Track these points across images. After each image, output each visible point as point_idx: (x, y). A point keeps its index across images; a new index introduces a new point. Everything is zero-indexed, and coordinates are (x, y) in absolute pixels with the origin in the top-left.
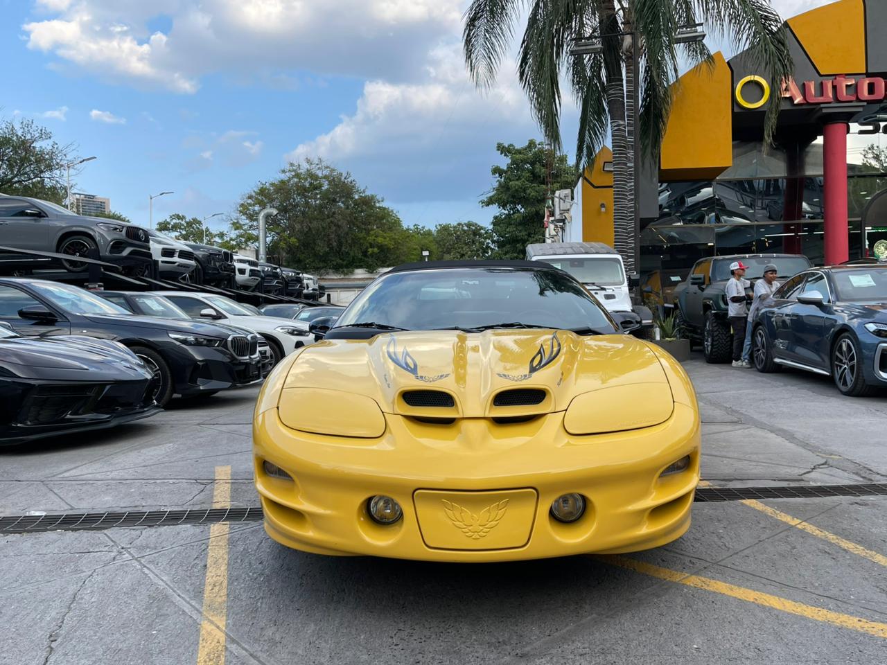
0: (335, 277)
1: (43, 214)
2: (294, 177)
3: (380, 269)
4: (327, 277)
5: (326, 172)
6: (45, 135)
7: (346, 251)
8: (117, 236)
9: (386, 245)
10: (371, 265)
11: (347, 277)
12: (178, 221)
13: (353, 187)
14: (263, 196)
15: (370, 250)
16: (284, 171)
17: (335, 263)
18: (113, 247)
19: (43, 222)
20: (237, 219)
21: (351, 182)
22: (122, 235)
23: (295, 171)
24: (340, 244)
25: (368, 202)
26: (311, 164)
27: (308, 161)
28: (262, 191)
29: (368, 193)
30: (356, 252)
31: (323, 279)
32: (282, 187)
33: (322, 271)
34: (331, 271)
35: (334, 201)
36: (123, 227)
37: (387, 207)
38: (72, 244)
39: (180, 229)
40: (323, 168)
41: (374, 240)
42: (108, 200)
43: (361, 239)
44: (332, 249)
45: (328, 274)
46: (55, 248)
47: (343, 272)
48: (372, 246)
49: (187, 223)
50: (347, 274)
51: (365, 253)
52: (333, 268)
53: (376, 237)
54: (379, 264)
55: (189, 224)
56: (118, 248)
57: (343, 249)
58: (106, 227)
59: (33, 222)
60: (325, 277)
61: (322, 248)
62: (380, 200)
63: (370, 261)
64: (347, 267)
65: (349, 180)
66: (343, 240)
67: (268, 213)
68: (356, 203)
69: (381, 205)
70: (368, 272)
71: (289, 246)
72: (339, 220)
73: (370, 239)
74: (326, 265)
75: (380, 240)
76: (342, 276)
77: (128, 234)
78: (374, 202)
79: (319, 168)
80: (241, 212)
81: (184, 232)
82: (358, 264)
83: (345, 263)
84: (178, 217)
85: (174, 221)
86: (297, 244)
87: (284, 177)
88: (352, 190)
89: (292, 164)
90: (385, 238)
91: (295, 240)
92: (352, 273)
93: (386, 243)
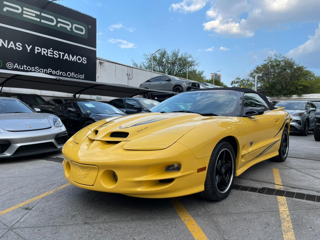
0: (284, 98)
1: (170, 80)
2: (269, 62)
3: (304, 95)
4: (281, 98)
5: (283, 59)
6: (190, 56)
7: (289, 88)
8: (189, 85)
9: (306, 85)
10: (299, 93)
11: (289, 98)
12: (238, 80)
13: (294, 63)
14: (258, 70)
15: (299, 87)
16: (265, 61)
17: (284, 93)
18: (187, 89)
19: (170, 82)
20: (248, 78)
21: (293, 62)
22: (190, 85)
23: (270, 60)
24: (287, 86)
25: (300, 69)
26: (277, 56)
27: (275, 55)
28: (258, 68)
29: (300, 65)
30: (293, 88)
31: (279, 99)
32: (265, 66)
33: (279, 96)
34: (282, 96)
35: (285, 70)
36: (191, 83)
37: (308, 70)
38: (176, 89)
39: (239, 83)
40: (282, 57)
41: (301, 83)
42: (221, 75)
43: (295, 83)
44: (283, 87)
45: (281, 97)
46: (172, 90)
47: (287, 96)
48: (300, 86)
49: (241, 81)
50: (289, 97)
51: (297, 89)
52: (283, 95)
53: (302, 82)
54: (303, 93)
55: (242, 81)
56: (189, 89)
57: (288, 88)
58: (186, 83)
59: (168, 82)
60: (280, 98)
61: (278, 87)
62: (305, 67)
63: (299, 92)
64: (289, 94)
65: (292, 61)
66: (287, 84)
67: (258, 76)
68: (295, 70)
69: (306, 70)
70: (298, 96)
71: (266, 87)
72: (286, 76)
73: (299, 83)
74: (280, 94)
75: (303, 83)
76: (287, 98)
77: (192, 85)
78: (303, 69)
79: (280, 58)
80: (250, 76)
81: (240, 84)
82: (294, 93)
83: (288, 93)
84: (238, 79)
85: (237, 80)
86: (269, 86)
87: (266, 63)
88: (293, 65)
89: (269, 58)
90: (306, 82)
91: (268, 85)
92: (291, 96)
93: (306, 84)
